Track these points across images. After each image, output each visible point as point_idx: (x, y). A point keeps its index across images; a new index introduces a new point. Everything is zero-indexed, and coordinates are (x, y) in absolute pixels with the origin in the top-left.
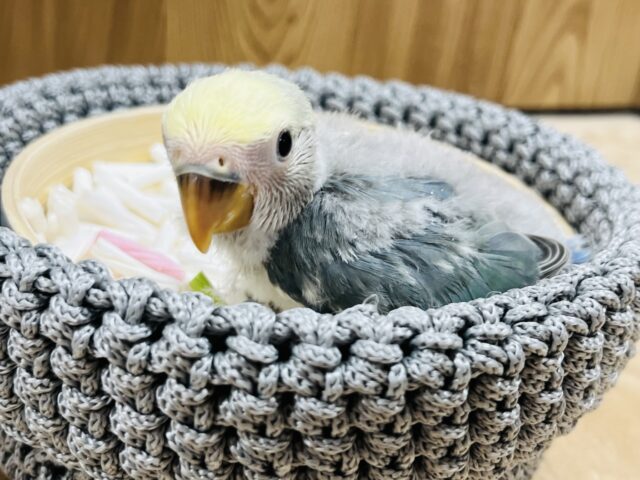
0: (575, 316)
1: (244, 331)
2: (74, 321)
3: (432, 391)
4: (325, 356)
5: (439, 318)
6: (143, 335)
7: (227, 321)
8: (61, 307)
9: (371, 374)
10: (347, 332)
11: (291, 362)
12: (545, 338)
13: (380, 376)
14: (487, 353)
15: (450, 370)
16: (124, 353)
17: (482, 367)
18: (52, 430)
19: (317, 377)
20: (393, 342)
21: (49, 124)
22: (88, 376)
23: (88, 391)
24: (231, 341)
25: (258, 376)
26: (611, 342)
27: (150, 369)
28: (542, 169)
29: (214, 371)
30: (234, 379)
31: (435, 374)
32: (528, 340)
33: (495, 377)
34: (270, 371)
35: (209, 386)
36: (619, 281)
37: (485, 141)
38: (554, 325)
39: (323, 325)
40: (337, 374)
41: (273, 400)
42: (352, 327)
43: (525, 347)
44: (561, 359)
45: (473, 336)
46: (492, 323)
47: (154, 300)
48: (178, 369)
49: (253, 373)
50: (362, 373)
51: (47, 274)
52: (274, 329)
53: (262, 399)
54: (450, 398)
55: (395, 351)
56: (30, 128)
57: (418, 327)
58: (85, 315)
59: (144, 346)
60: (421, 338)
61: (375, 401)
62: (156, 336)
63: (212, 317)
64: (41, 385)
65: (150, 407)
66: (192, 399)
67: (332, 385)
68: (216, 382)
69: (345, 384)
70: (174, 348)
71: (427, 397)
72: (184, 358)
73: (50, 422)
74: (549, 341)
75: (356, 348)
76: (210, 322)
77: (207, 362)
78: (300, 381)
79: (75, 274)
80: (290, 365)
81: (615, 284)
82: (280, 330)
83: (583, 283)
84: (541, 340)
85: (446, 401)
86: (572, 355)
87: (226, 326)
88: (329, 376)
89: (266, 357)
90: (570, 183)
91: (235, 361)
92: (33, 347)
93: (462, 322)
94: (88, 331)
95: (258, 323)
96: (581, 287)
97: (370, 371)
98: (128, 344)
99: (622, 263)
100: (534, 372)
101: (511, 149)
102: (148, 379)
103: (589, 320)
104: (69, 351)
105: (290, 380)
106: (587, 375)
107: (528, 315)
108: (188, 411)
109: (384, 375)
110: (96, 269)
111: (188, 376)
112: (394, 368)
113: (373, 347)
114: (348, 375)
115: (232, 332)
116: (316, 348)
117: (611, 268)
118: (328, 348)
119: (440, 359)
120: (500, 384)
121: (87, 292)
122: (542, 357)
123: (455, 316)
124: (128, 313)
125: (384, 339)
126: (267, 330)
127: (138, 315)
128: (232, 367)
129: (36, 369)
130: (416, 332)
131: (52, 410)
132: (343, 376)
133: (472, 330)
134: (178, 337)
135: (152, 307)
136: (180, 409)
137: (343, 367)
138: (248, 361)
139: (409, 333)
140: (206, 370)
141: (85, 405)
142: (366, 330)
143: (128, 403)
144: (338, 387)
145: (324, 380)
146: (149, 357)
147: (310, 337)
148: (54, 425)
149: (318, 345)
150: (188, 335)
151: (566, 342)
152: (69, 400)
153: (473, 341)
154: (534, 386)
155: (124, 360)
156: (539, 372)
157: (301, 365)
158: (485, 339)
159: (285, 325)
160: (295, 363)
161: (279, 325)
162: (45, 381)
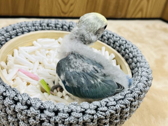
0: (123, 104)
1: (47, 109)
2: (11, 104)
3: (88, 123)
4: (65, 116)
5: (91, 106)
6: (26, 108)
7: (44, 107)
8: (8, 100)
9: (75, 120)
10: (70, 110)
11: (58, 116)
12: (115, 110)
13: (77, 120)
14: (101, 114)
15: (93, 118)
16: (22, 112)
17: (100, 117)
18: (6, 123)
19: (63, 120)
20: (80, 112)
21: (8, 39)
22: (14, 114)
23: (14, 117)
24: (45, 111)
25: (50, 119)
26: (132, 108)
27: (27, 115)
28: (126, 53)
29: (41, 117)
30: (45, 120)
31: (89, 119)
32: (111, 111)
33: (103, 119)
34: (53, 118)
35: (40, 120)
36: (134, 95)
37: (114, 43)
38: (117, 107)
39: (65, 109)
40: (67, 119)
41: (54, 124)
42: (71, 109)
43: (110, 112)
44: (119, 114)
45: (99, 110)
46: (103, 107)
47: (28, 101)
48: (33, 117)
49: (49, 119)
50: (73, 119)
51: (5, 92)
52: (54, 109)
53: (51, 124)
54: (92, 124)
55: (80, 115)
56: (3, 41)
57: (86, 109)
58: (13, 102)
59: (26, 110)
60: (87, 111)
61: (76, 125)
62: (28, 108)
63: (41, 106)
64: (4, 114)
65: (27, 122)
66: (36, 123)
67: (66, 122)
68: (41, 119)
69: (69, 121)
70: (32, 112)
71: (87, 124)
72: (34, 115)
73: (6, 122)
74: (116, 110)
75: (72, 114)
76: (40, 107)
77: (39, 115)
78: (59, 121)
79: (11, 92)
80: (57, 117)
81: (133, 96)
82: (55, 109)
83: (126, 95)
84: (114, 110)
85: (91, 125)
86: (122, 112)
87: (44, 108)
88: (66, 120)
89: (52, 116)
90: (132, 58)
91: (45, 116)
92: (2, 107)
93: (97, 107)
94: (14, 106)
95: (50, 108)
96: (125, 96)
97: (75, 119)
98: (22, 110)
99: (136, 90)
100: (112, 117)
101: (120, 46)
102: (27, 117)
103: (126, 105)
104: (10, 109)
105: (57, 120)
106: (126, 116)
107: (112, 105)
108: (36, 125)
109: (78, 120)
110: (16, 91)
111: (35, 118)
112: (80, 118)
113: (76, 114)
114: (70, 119)
115: (45, 109)
116: (63, 114)
117: (134, 91)
118: (66, 114)
119: (91, 116)
120: (104, 120)
121: (14, 97)
122: (114, 114)
123: (95, 105)
124: (23, 103)
125: (78, 112)
126: (53, 109)
127: (25, 104)
128: (45, 117)
129: (3, 111)
130: (86, 110)
131: (6, 119)
132: (69, 120)
133: (99, 109)
134: (33, 110)
135: (28, 102)
136: (34, 124)
137: (69, 117)
138: (48, 116)
139: (84, 110)
140: (39, 117)
141: (14, 120)
142: (74, 110)
143: (23, 121)
144: (68, 122)
145: (65, 120)
146: (27, 113)
147: (62, 111)
148: (7, 122)
149: (63, 113)
150: (35, 110)
151: (120, 110)
152: (10, 118)
153: (99, 111)
154: (112, 119)
155: (22, 113)
156: (114, 117)
157: (60, 118)
158: (101, 111)
159: (57, 108)
160: (58, 117)
161: (55, 108)
162: (5, 114)
